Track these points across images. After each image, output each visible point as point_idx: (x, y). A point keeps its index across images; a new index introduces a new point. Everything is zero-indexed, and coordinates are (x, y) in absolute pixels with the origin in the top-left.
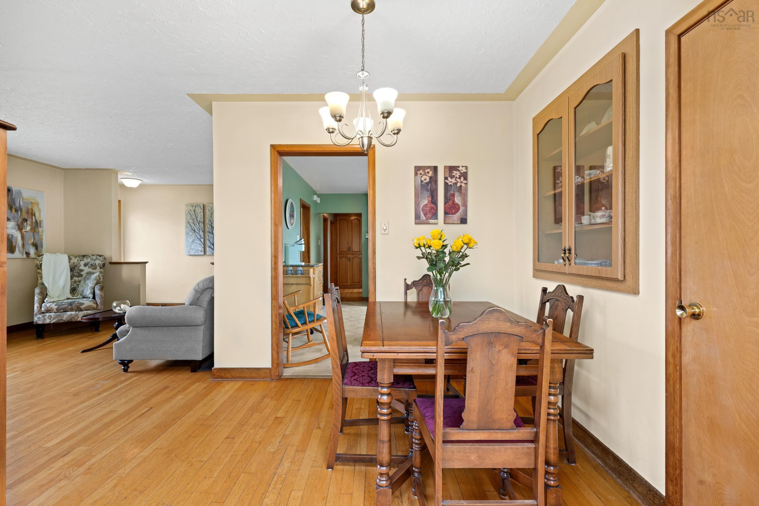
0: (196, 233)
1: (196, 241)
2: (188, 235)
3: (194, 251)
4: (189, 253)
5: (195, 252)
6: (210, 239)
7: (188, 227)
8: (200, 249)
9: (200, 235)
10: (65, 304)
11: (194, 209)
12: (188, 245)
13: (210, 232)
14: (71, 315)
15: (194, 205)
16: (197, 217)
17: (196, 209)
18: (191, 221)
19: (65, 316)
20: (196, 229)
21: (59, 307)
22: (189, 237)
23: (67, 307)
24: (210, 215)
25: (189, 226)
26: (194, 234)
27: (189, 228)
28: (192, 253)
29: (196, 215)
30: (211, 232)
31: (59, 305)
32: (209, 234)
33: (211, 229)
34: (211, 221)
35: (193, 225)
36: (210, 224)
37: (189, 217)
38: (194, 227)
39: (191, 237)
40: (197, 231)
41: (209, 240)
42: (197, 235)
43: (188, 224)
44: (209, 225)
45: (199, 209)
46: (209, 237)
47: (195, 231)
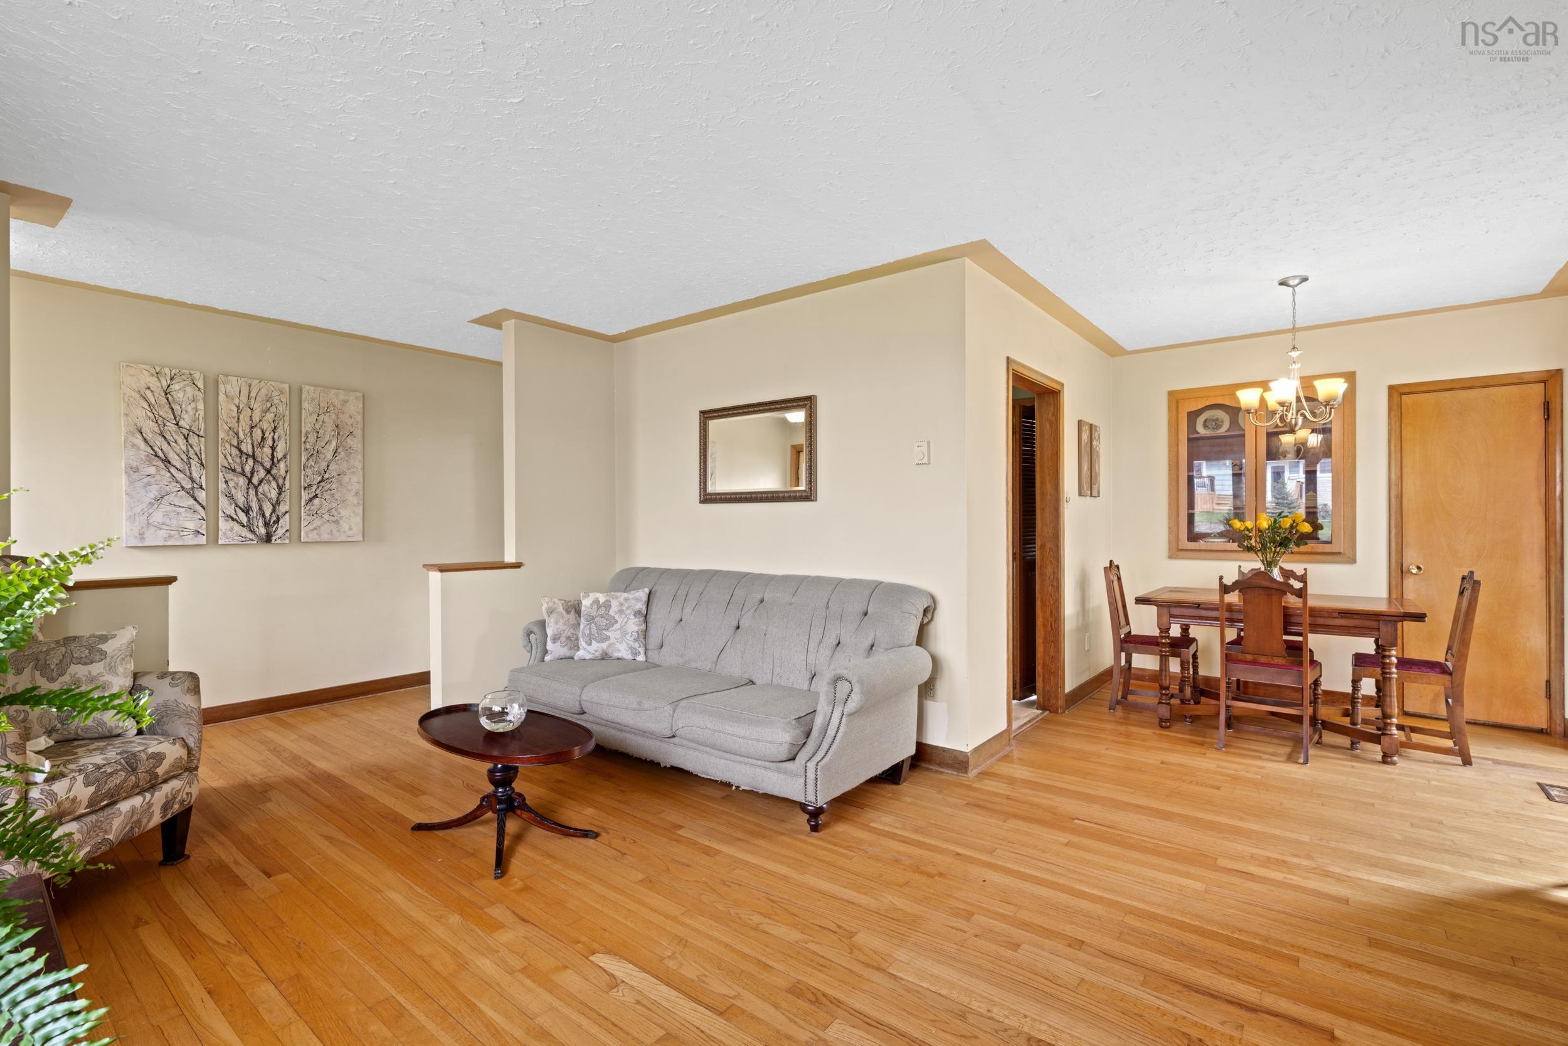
0: (172, 470)
1: (171, 498)
2: (135, 476)
3: (163, 533)
4: (142, 539)
5: (170, 537)
6: (233, 491)
7: (134, 445)
8: (191, 525)
9: (193, 480)
10: (115, 772)
11: (165, 384)
12: (138, 510)
13: (234, 470)
14: (133, 810)
15: (167, 371)
16: (178, 412)
17: (176, 387)
18: (149, 427)
19: (117, 823)
20: (173, 457)
21: (98, 786)
22: (140, 484)
23: (125, 781)
24: (235, 414)
25: (142, 444)
26: (164, 472)
27: (139, 449)
28: (155, 538)
29: (176, 407)
30: (239, 470)
31: (97, 780)
32: (229, 476)
33: (238, 460)
34: (237, 434)
35: (159, 442)
36: (235, 443)
37: (140, 412)
38: (165, 446)
39: (148, 484)
40: (178, 463)
41: (230, 496)
42: (179, 476)
43: (138, 435)
44: (228, 446)
45: (188, 389)
46: (231, 484)
47: (167, 461)
